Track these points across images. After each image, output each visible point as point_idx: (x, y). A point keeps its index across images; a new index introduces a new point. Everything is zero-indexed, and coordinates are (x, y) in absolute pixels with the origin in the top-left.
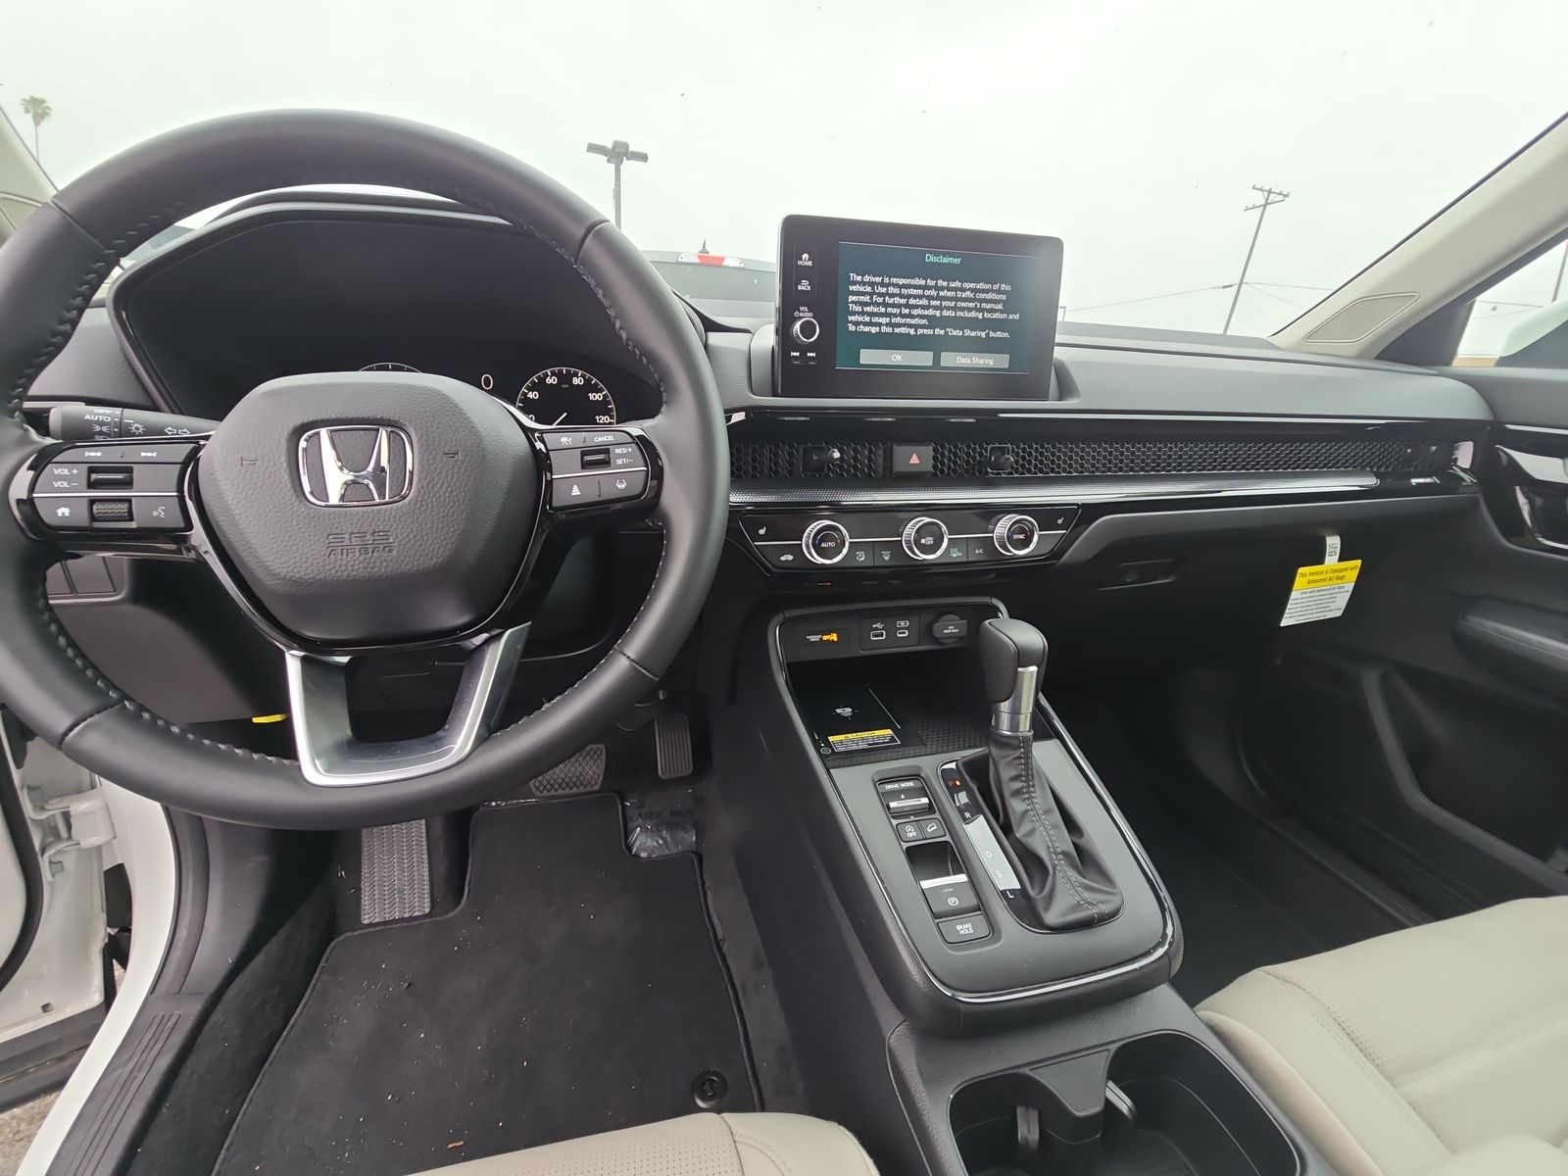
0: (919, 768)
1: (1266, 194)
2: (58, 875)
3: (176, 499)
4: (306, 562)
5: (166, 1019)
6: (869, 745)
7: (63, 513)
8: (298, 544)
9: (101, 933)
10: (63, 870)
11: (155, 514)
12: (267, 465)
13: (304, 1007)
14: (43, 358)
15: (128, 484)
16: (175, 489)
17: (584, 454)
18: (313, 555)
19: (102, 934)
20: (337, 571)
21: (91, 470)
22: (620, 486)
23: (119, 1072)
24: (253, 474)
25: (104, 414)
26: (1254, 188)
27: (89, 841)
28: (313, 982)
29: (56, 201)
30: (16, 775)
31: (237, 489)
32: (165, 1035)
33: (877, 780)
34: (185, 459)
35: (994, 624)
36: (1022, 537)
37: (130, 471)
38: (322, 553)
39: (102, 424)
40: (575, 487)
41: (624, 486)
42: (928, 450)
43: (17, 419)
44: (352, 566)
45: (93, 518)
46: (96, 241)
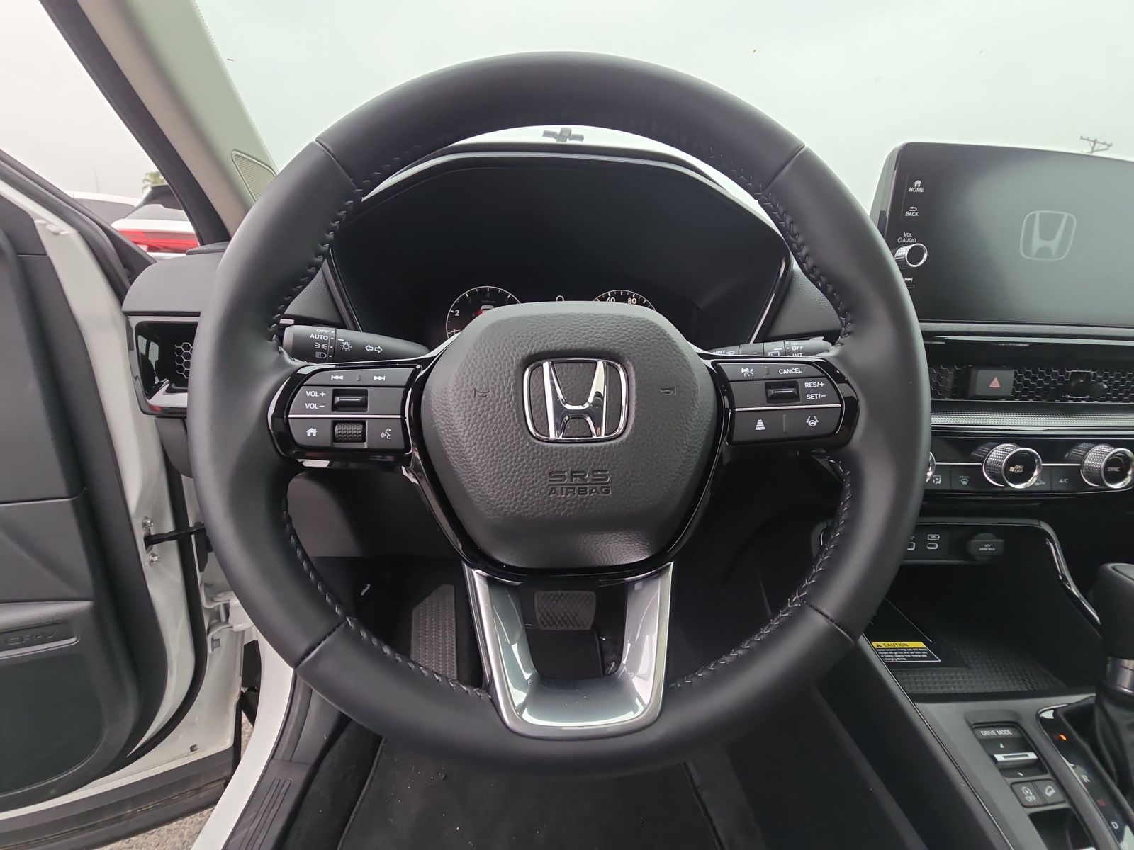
0: (1016, 714)
1: (1092, 143)
2: (215, 650)
3: (400, 421)
4: (527, 499)
5: (282, 783)
6: (908, 658)
7: (312, 434)
8: (521, 480)
9: (237, 689)
10: (220, 645)
11: (383, 435)
12: (497, 397)
13: (371, 782)
14: (299, 287)
15: (362, 406)
16: (399, 413)
17: (768, 386)
18: (534, 492)
19: (238, 693)
20: (555, 510)
21: (336, 393)
22: (810, 424)
23: (246, 830)
24: (484, 405)
25: (323, 334)
26: (1081, 138)
27: (238, 627)
28: (376, 760)
29: (321, 141)
30: (199, 575)
31: (469, 420)
32: (280, 799)
33: (972, 723)
34: (407, 383)
35: (1117, 568)
36: (1116, 469)
37: (364, 393)
38: (543, 491)
39: (322, 342)
40: (760, 422)
41: (815, 423)
42: (1009, 375)
43: (274, 342)
44: (569, 505)
45: (334, 439)
46: (351, 180)
